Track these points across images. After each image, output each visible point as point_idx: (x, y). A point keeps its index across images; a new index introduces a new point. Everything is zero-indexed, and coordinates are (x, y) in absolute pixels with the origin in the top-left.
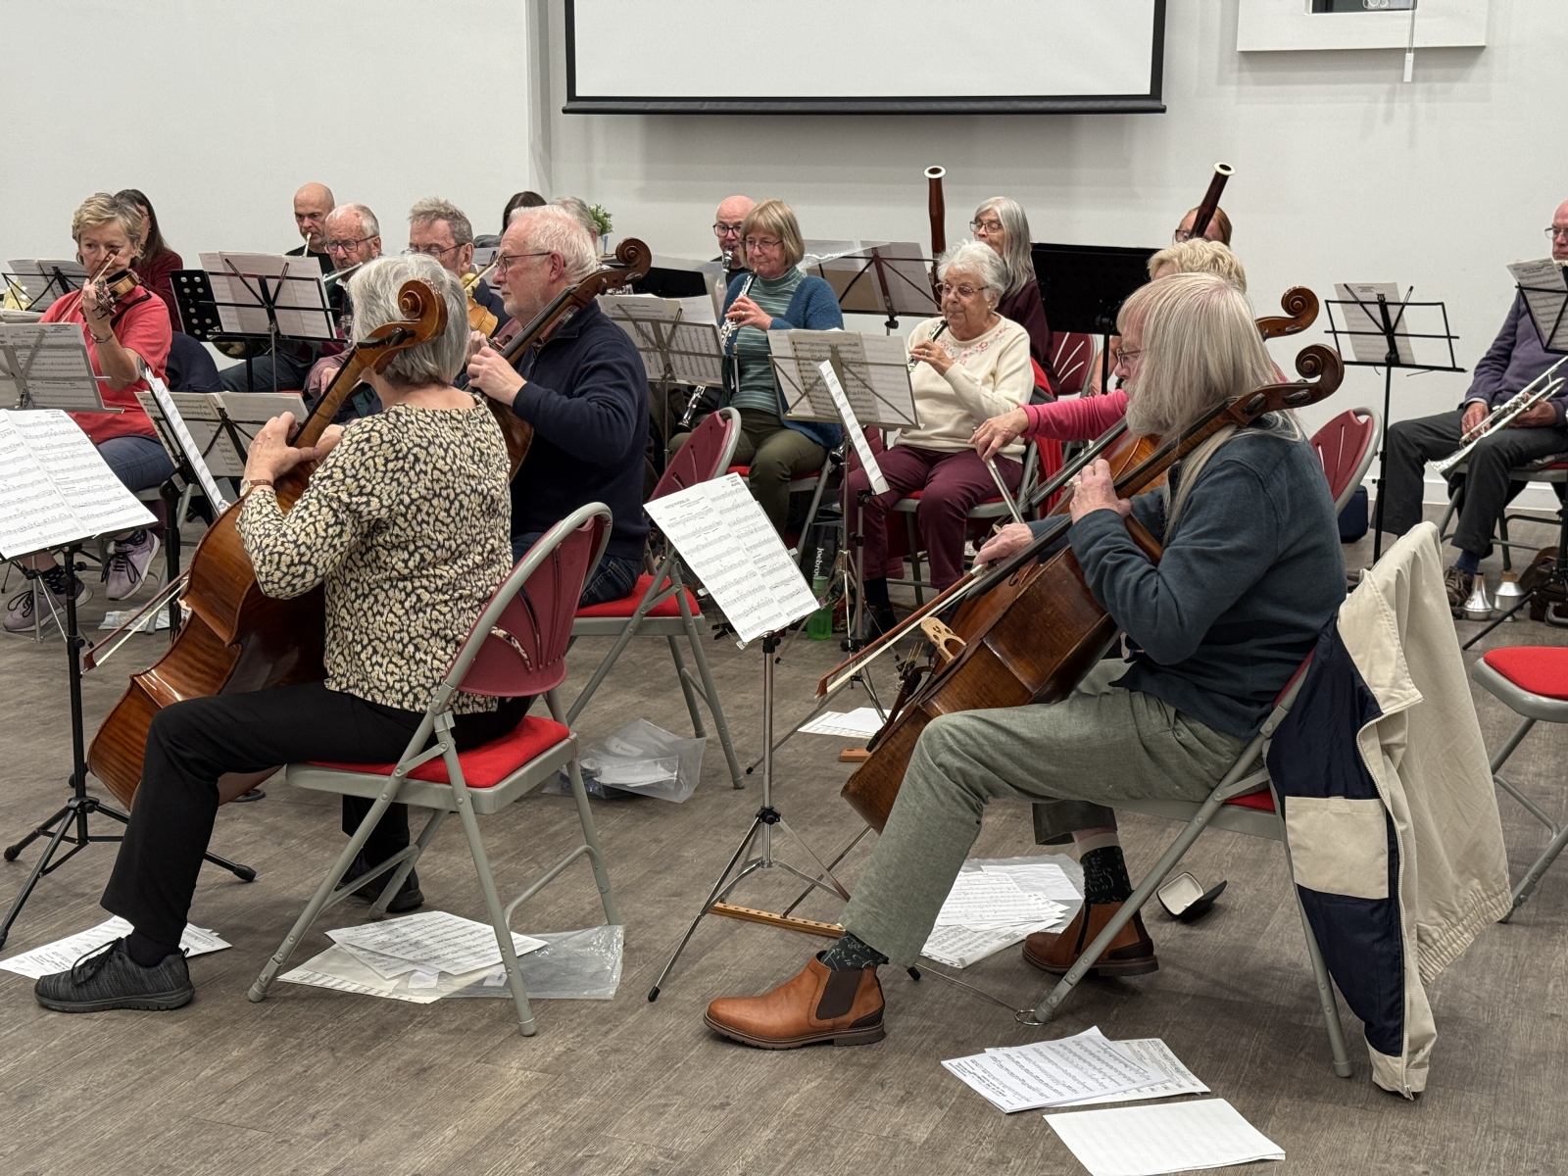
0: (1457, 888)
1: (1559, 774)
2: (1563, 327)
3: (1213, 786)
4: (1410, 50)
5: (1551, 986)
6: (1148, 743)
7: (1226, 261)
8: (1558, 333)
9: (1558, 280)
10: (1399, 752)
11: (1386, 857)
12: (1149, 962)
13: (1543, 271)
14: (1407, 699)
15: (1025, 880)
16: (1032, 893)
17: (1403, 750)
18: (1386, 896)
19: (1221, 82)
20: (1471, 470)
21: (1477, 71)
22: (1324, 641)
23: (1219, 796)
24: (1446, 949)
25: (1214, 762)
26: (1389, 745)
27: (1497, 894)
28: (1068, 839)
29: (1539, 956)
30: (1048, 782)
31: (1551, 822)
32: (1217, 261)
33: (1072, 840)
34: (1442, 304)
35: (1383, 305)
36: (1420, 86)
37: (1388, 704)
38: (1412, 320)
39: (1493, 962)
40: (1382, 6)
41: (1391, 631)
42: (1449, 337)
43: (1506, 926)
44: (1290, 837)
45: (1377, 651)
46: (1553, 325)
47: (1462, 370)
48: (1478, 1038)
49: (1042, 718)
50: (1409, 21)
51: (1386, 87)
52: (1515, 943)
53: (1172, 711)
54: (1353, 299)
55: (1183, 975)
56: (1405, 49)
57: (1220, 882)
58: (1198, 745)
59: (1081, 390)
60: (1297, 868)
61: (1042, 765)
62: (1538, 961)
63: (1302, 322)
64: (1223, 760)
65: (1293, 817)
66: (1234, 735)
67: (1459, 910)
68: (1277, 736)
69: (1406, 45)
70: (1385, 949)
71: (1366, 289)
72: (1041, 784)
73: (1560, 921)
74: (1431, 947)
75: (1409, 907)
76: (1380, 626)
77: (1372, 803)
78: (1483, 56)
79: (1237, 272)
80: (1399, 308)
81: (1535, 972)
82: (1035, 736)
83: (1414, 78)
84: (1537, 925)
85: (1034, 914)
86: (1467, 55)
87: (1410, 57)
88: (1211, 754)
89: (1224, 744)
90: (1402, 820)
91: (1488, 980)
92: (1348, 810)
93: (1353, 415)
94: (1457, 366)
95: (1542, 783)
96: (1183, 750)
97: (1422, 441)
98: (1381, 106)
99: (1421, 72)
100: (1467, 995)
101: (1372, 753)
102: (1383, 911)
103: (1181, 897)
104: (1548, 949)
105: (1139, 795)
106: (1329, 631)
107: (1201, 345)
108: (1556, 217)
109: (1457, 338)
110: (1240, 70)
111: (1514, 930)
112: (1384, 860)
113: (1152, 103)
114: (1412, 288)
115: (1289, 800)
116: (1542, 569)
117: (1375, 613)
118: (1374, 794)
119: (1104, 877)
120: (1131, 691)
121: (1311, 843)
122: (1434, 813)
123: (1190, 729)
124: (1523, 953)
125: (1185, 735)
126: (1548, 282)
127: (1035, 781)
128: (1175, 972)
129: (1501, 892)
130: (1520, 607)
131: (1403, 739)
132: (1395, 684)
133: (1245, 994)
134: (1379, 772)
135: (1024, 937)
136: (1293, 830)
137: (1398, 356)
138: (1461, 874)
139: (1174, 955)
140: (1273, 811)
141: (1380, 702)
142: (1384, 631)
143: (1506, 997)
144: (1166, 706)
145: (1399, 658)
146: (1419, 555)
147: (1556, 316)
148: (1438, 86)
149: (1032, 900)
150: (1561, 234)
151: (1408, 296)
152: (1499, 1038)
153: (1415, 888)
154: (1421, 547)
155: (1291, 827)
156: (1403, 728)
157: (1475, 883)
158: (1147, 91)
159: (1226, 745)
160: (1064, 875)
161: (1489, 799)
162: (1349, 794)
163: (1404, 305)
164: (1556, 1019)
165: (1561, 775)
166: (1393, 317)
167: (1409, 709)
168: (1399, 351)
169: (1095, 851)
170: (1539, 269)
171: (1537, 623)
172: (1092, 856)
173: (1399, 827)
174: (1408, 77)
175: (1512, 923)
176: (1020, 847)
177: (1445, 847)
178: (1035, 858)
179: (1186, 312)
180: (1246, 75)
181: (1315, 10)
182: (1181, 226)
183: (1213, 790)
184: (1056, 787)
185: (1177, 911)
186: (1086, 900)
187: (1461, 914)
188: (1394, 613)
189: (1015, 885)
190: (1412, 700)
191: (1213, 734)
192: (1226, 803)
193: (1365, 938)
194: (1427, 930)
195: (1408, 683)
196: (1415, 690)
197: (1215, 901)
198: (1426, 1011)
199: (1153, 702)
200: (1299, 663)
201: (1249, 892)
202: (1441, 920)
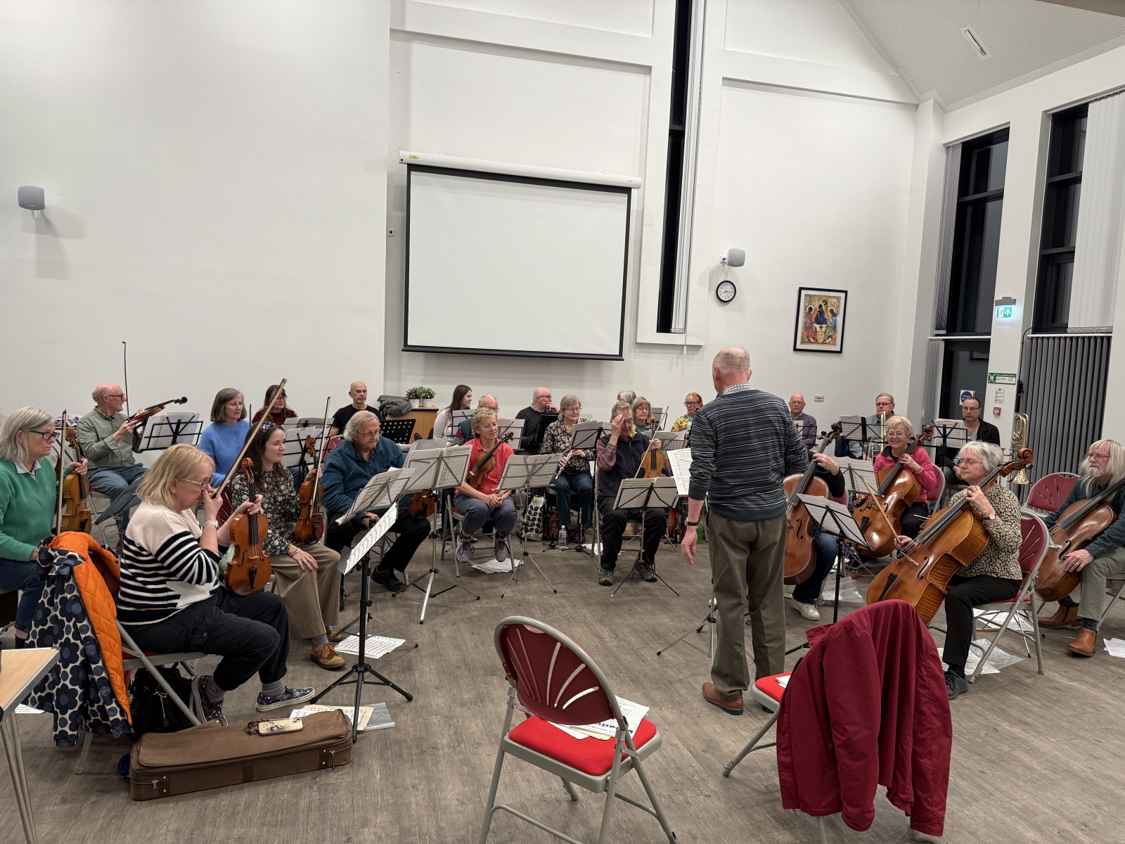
4: (685, 345)
19: (630, 351)
21: (700, 353)
36: (688, 356)
40: (676, 332)
50: (684, 337)
51: (676, 355)
78: (701, 349)
86: (697, 348)
98: (675, 361)
110: (637, 349)
158: (618, 355)
174: (685, 353)
181: (659, 332)
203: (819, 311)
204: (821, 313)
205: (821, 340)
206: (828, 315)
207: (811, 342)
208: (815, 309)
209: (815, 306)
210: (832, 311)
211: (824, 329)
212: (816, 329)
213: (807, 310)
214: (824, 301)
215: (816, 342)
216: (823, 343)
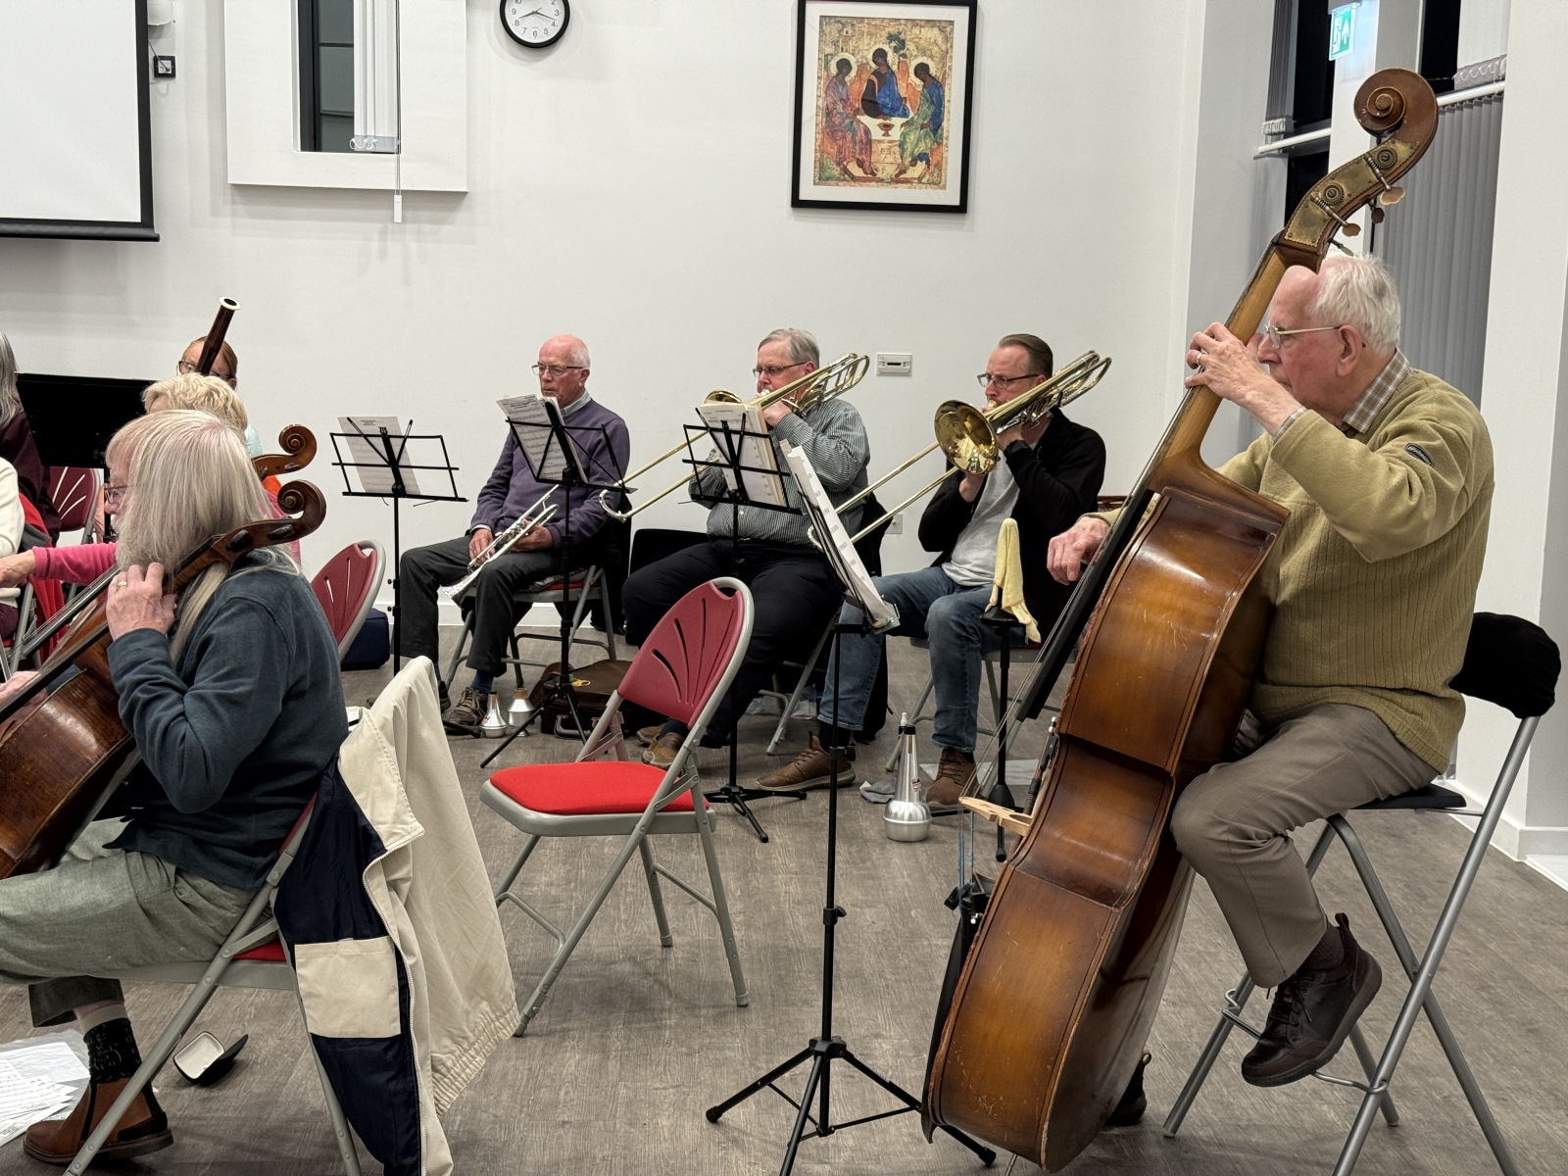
0: (468, 1013)
1: (569, 882)
2: (550, 458)
3: (220, 942)
4: (398, 192)
5: (562, 1094)
6: (146, 906)
7: (222, 395)
8: (546, 464)
9: (542, 414)
10: (405, 887)
11: (397, 993)
12: (162, 1138)
13: (530, 406)
14: (409, 833)
15: (28, 1065)
16: (35, 1079)
17: (409, 883)
18: (398, 1032)
19: (215, 213)
20: (479, 593)
21: (461, 215)
22: (327, 782)
23: (227, 953)
24: (459, 1075)
25: (219, 917)
26: (395, 881)
27: (504, 1014)
28: (68, 1017)
29: (551, 1064)
30: (39, 963)
31: (557, 932)
32: (212, 395)
33: (74, 1018)
34: (440, 437)
35: (386, 438)
36: (409, 226)
37: (391, 840)
38: (415, 453)
39: (510, 1077)
40: (368, 149)
41: (391, 768)
42: (450, 469)
43: (521, 1040)
44: (301, 985)
45: (378, 788)
46: (541, 456)
47: (464, 500)
48: (495, 1157)
49: (28, 893)
50: (394, 165)
51: (378, 226)
52: (530, 1055)
53: (171, 869)
54: (357, 433)
55: (201, 1143)
56: (393, 191)
57: (240, 1035)
58: (202, 902)
59: (84, 526)
60: (311, 1017)
61: (30, 945)
62: (550, 1071)
63: (301, 459)
64: (229, 914)
65: (303, 965)
66: (240, 888)
67: (470, 1034)
68: (283, 885)
69: (393, 187)
70: (400, 1087)
71: (369, 422)
72: (30, 966)
73: (571, 1026)
74: (445, 1076)
75: (423, 1038)
76: (379, 763)
77: (381, 941)
78: (466, 201)
79: (233, 406)
80: (402, 440)
81: (548, 1082)
82: (20, 913)
83: (404, 220)
84: (550, 1033)
85: (37, 1101)
86: (451, 199)
87: (398, 199)
88: (215, 909)
89: (229, 899)
90: (411, 954)
91: (505, 1097)
92: (358, 951)
93: (358, 549)
94: (459, 496)
95: (553, 892)
96: (185, 909)
97: (435, 568)
98: (375, 244)
99: (409, 213)
100: (485, 1116)
101: (379, 890)
102: (396, 1047)
103: (198, 1060)
104: (559, 1056)
105: (141, 962)
106: (331, 772)
107: (190, 486)
108: (541, 355)
109: (457, 469)
110: (234, 203)
111: (529, 1041)
112: (395, 997)
113: (144, 230)
114: (411, 422)
115: (299, 948)
116: (549, 685)
117: (375, 750)
118: (382, 931)
119: (110, 1053)
120: (127, 851)
121: (323, 990)
122: (442, 942)
123: (194, 887)
124: (536, 1063)
125: (187, 892)
126: (534, 416)
127: (23, 963)
128: (193, 1141)
129: (508, 1011)
130: (531, 722)
131: (409, 872)
132: (398, 819)
133: (267, 1153)
134: (386, 909)
135: (25, 1129)
136: (305, 978)
137: (403, 487)
138: (471, 998)
139: (193, 1122)
140: (284, 961)
141: (383, 839)
142: (385, 768)
143: (521, 1111)
144: (166, 865)
145: (399, 793)
146: (415, 690)
147: (544, 448)
148: (427, 227)
149: (36, 1086)
150: (547, 371)
151: (409, 430)
152: (515, 1155)
153: (427, 1019)
154: (416, 682)
155: (301, 976)
156: (408, 863)
157: (484, 1006)
158: (138, 219)
159: (231, 899)
160: (72, 1053)
161: (493, 922)
162: (358, 935)
163: (405, 438)
164: (568, 1126)
165: (570, 882)
166: (396, 450)
167: (413, 842)
168: (405, 482)
169: (101, 1026)
170: (525, 404)
171: (547, 736)
172: (96, 1033)
173: (408, 961)
174: (398, 218)
175: (527, 1035)
176: (21, 1029)
177: (455, 975)
178: (40, 1038)
179: (174, 452)
180: (241, 208)
181: (303, 148)
182: (184, 357)
183: (220, 946)
184: (48, 966)
185: (195, 1074)
186: (93, 1082)
187: (472, 1039)
188: (393, 749)
189: (16, 1072)
190: (414, 834)
191: (217, 889)
192: (235, 959)
193: (380, 1078)
194: (441, 1060)
195: (410, 818)
196: (417, 824)
197: (237, 1057)
198: (442, 1142)
199: (151, 863)
200: (302, 808)
201: (273, 1042)
202: (454, 1047)
203: (875, 73)
204: (883, 76)
205: (887, 170)
206: (909, 85)
207: (853, 178)
208: (862, 67)
209: (861, 54)
210: (922, 71)
211: (896, 134)
212: (867, 132)
213: (834, 70)
214: (891, 38)
215: (872, 176)
216: (898, 179)
